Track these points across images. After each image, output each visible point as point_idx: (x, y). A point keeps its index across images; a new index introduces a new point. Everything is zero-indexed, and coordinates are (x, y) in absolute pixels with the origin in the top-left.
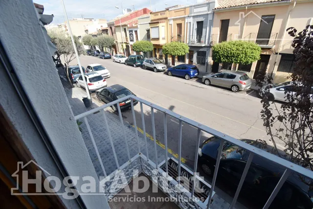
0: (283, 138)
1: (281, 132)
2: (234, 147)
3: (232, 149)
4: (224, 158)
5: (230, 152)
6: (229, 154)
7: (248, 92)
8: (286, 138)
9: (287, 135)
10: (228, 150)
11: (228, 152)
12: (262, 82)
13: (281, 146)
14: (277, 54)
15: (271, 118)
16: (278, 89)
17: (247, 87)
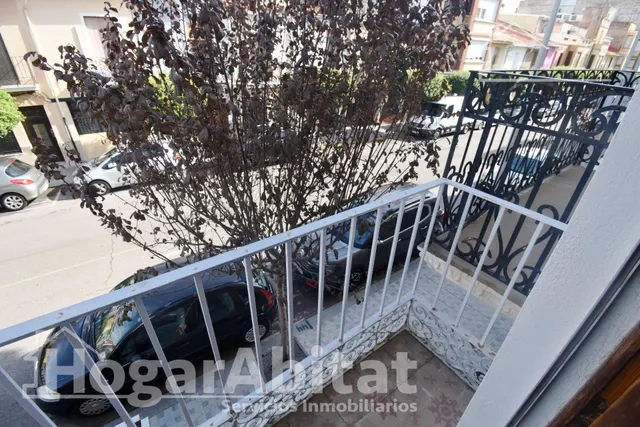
0: (169, 240)
1: (159, 233)
2: (111, 314)
3: (112, 320)
4: (111, 350)
5: (113, 329)
6: (113, 334)
7: (51, 195)
8: (172, 236)
9: (170, 232)
10: (107, 328)
11: (109, 332)
12: (55, 169)
13: (174, 253)
14: (54, 101)
15: (124, 224)
16: (106, 167)
17: (40, 186)
